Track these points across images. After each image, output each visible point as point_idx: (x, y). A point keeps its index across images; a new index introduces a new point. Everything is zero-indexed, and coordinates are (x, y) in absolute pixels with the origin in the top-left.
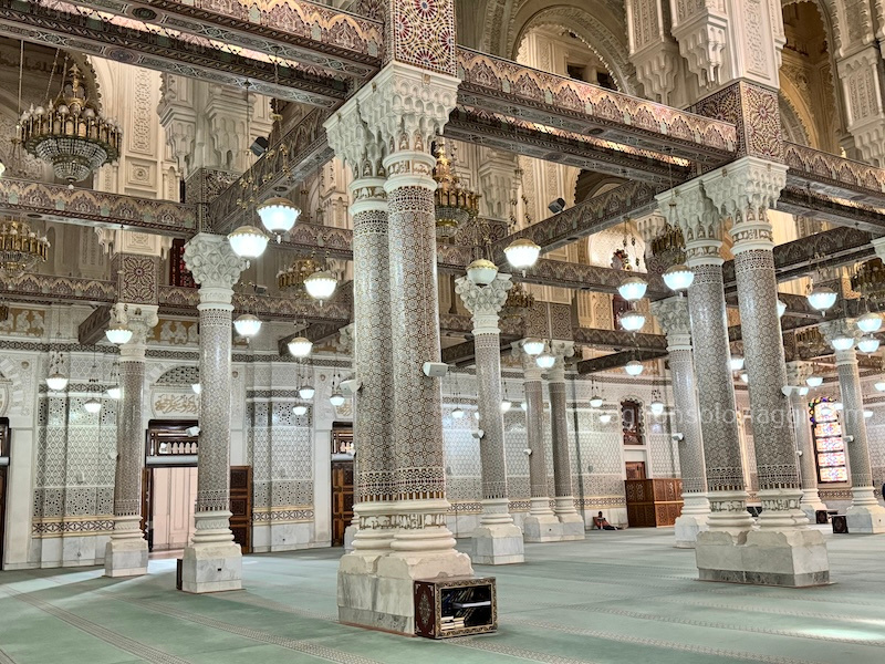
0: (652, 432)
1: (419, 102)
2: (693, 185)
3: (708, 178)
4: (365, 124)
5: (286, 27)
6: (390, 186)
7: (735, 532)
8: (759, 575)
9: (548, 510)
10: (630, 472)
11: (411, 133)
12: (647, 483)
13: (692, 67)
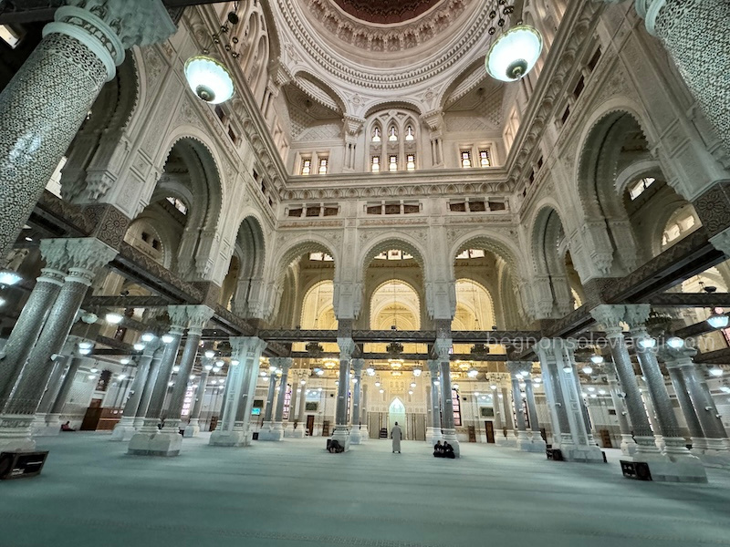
0: (112, 386)
1: (99, 255)
2: (183, 307)
3: (189, 306)
4: (66, 250)
5: (54, 210)
6: (68, 279)
7: (150, 434)
8: (153, 452)
9: (43, 420)
10: (92, 404)
11: (89, 264)
12: (99, 410)
13: (198, 271)
